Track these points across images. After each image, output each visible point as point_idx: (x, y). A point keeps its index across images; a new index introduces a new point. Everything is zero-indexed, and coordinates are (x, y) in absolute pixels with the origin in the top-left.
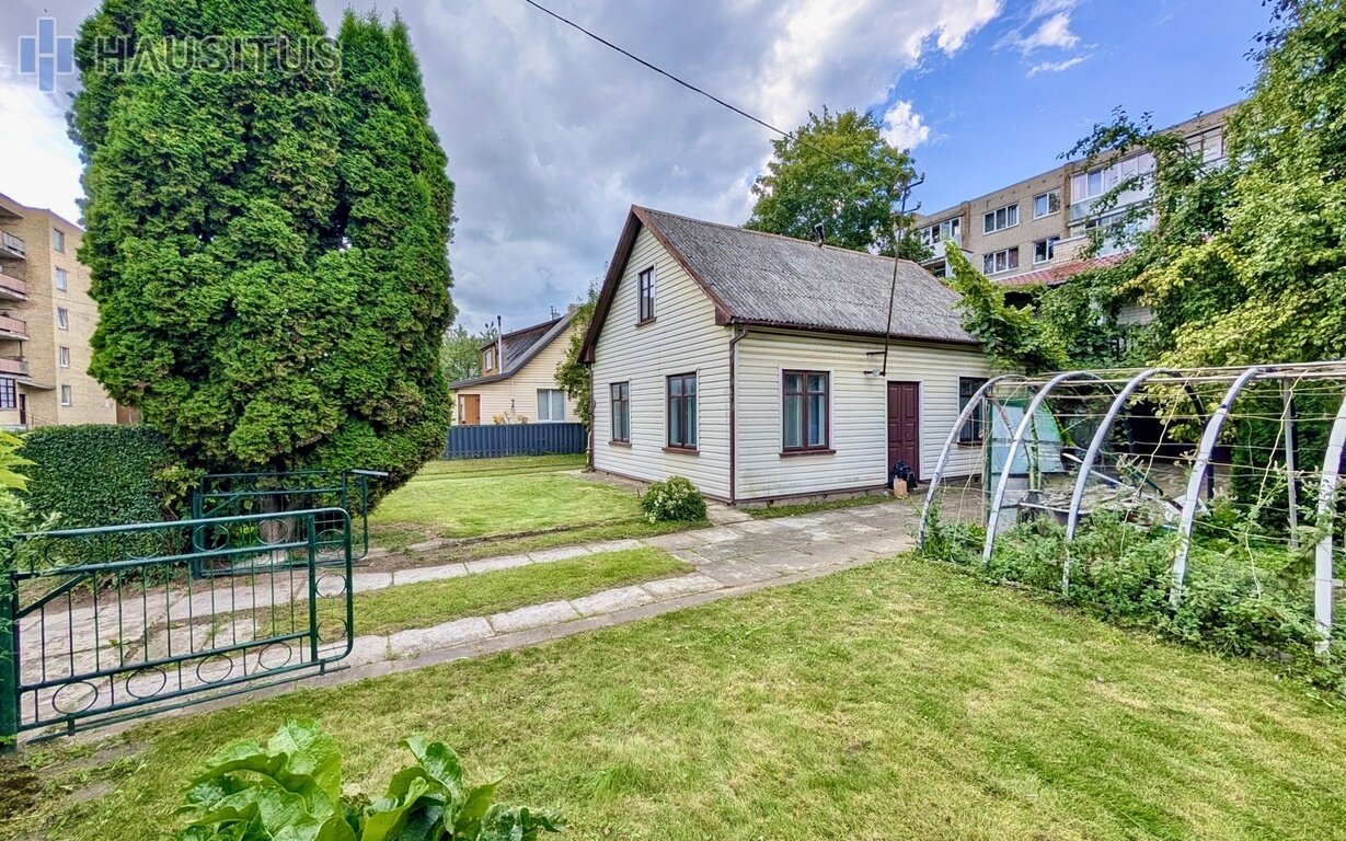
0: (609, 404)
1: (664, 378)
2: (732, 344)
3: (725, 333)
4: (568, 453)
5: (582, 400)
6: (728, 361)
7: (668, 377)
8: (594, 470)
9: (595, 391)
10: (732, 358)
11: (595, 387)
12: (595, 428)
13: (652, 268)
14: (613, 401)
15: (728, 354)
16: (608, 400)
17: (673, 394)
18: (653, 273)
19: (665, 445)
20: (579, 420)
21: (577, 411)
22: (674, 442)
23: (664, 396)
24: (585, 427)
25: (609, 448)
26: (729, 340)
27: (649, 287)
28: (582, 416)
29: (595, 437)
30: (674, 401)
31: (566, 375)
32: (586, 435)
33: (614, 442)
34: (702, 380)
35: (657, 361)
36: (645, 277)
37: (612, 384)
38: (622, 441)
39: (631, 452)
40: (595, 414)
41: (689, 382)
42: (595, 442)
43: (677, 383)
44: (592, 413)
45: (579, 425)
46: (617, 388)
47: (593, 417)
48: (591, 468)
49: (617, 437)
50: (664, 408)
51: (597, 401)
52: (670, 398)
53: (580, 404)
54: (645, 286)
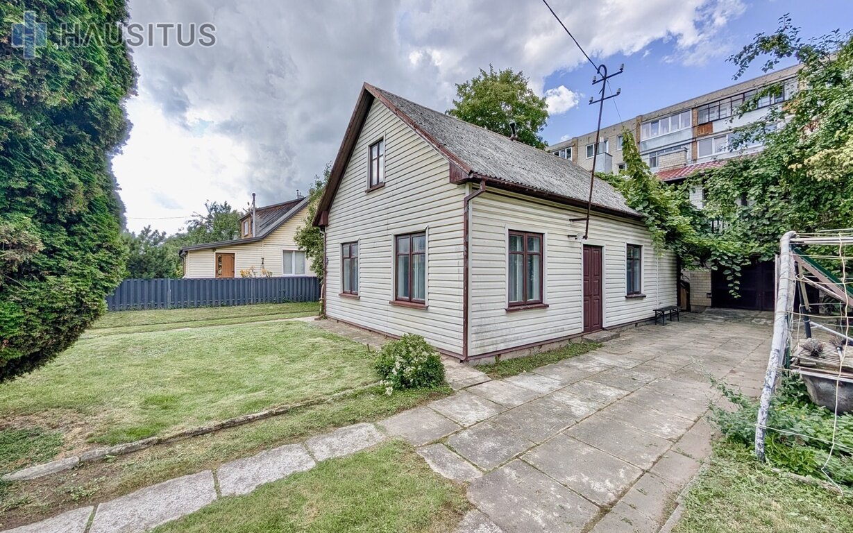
0: (340, 261)
1: (392, 237)
2: (467, 201)
3: (458, 191)
4: (305, 301)
5: (318, 259)
6: (462, 219)
7: (396, 236)
8: (326, 318)
9: (327, 251)
10: (466, 215)
11: (327, 247)
12: (327, 282)
13: (381, 140)
14: (343, 259)
15: (462, 212)
16: (339, 257)
17: (401, 251)
18: (382, 145)
19: (392, 298)
20: (313, 274)
21: (313, 267)
22: (400, 296)
23: (392, 254)
24: (320, 280)
25: (339, 299)
26: (462, 198)
27: (379, 156)
28: (317, 271)
29: (327, 289)
30: (401, 259)
31: (304, 237)
32: (320, 286)
33: (344, 294)
34: (432, 237)
35: (386, 222)
36: (375, 149)
37: (343, 244)
38: (351, 293)
39: (360, 303)
40: (328, 270)
41: (417, 240)
42: (327, 293)
43: (404, 242)
44: (325, 269)
45: (315, 278)
46: (347, 248)
47: (326, 272)
48: (323, 315)
49: (347, 289)
50: (392, 265)
51: (329, 258)
52: (397, 255)
53: (316, 262)
54: (375, 156)
